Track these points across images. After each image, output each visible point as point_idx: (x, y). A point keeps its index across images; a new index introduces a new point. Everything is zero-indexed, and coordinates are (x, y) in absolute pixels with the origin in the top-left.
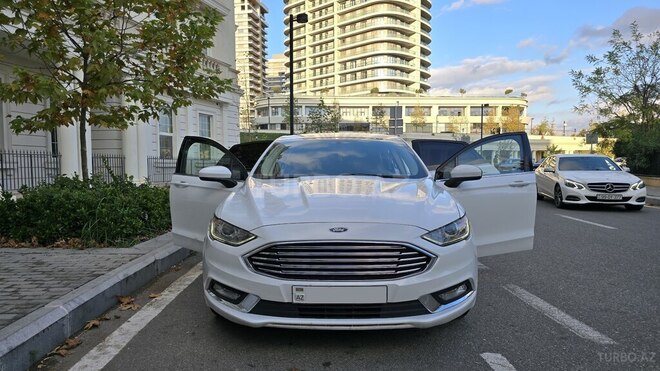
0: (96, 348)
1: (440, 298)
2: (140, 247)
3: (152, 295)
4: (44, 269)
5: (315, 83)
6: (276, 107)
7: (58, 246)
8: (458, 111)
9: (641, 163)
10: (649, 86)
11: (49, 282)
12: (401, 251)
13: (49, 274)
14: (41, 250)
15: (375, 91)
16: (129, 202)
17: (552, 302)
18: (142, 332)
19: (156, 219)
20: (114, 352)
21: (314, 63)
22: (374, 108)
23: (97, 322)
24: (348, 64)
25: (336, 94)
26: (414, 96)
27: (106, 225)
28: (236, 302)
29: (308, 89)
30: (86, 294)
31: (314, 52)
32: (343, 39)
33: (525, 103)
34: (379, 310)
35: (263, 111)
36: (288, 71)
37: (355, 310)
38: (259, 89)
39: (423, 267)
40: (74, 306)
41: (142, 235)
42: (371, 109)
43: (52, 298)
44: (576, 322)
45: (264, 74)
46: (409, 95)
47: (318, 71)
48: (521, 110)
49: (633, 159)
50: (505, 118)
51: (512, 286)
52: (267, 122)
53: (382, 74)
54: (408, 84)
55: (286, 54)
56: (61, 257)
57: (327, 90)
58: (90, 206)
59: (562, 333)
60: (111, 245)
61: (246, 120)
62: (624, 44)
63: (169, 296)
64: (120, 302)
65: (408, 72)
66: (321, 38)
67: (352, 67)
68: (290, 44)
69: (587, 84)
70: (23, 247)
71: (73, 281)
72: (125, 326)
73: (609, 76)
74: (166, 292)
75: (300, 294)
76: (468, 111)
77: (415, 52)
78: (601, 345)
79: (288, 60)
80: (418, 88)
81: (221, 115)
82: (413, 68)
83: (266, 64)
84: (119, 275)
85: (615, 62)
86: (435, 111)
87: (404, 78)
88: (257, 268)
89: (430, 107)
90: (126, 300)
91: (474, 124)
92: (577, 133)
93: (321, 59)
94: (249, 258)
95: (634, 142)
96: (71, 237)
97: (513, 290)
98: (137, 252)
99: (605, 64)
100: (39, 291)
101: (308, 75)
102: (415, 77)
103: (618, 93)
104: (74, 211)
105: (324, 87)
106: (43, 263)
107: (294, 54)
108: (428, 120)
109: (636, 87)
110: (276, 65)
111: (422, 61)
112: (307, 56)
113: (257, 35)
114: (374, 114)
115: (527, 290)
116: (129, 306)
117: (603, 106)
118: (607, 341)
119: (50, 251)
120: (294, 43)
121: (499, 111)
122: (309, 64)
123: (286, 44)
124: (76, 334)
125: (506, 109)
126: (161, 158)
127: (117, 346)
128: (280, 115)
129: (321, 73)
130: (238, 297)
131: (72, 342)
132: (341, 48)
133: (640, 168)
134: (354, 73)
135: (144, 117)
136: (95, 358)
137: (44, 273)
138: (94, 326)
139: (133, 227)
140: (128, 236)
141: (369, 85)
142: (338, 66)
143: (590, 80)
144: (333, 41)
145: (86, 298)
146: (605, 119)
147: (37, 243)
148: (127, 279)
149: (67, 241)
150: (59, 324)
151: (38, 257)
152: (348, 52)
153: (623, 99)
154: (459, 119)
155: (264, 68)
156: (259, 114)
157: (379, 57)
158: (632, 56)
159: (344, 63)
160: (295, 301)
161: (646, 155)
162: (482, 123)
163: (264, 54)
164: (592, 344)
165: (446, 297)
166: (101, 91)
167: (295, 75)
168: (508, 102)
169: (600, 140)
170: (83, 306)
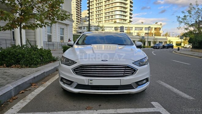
0: (22, 100)
1: (138, 84)
2: (40, 68)
3: (43, 83)
4: (7, 74)
5: (97, 19)
6: (84, 27)
7: (12, 67)
8: (141, 29)
9: (197, 45)
10: (200, 21)
11: (8, 78)
12: (126, 68)
13: (8, 76)
14: (7, 68)
15: (115, 22)
16: (36, 53)
17: (173, 86)
18: (39, 95)
19: (45, 59)
20: (28, 101)
21: (96, 13)
22: (115, 28)
23: (23, 91)
24: (107, 13)
25: (103, 23)
26: (127, 24)
27: (28, 61)
28: (69, 85)
29: (94, 21)
30: (20, 82)
31: (96, 6)
32: (106, 5)
33: (161, 27)
34: (118, 87)
35: (80, 28)
36: (88, 15)
37: (110, 87)
38: (79, 21)
39: (133, 73)
40: (15, 86)
41: (40, 64)
42: (114, 28)
43: (8, 83)
44: (181, 92)
45: (81, 16)
46: (126, 24)
47: (98, 15)
48: (160, 29)
49: (194, 44)
50: (155, 31)
51: (160, 81)
52: (82, 31)
53: (118, 17)
54: (125, 20)
55: (88, 10)
56: (13, 71)
57: (100, 22)
58: (23, 54)
59: (177, 96)
60: (30, 67)
61: (75, 31)
62: (193, 7)
63: (48, 83)
64: (32, 85)
65: (126, 16)
66: (99, 5)
67: (108, 14)
68: (89, 7)
69: (181, 20)
70: (1, 67)
71: (15, 78)
72: (33, 93)
73: (188, 18)
74: (47, 82)
75: (91, 82)
76: (144, 29)
77: (128, 10)
78: (190, 100)
79: (88, 12)
80: (129, 21)
81: (67, 28)
82: (127, 15)
83: (81, 13)
84: (32, 76)
85: (190, 14)
86: (134, 29)
87: (124, 18)
88: (76, 73)
89: (132, 28)
90: (34, 85)
91: (146, 33)
92: (177, 36)
93: (99, 12)
94: (74, 70)
95: (195, 39)
96: (17, 64)
97: (160, 82)
98: (38, 69)
99: (187, 14)
100: (4, 81)
101: (95, 17)
102: (128, 18)
103: (190, 23)
104: (17, 56)
105: (99, 21)
106: (7, 72)
107: (90, 10)
108: (131, 31)
109: (196, 21)
110: (84, 13)
111: (130, 13)
112: (94, 11)
113: (79, 4)
114: (115, 29)
115: (164, 82)
116: (35, 86)
117: (186, 27)
118: (192, 98)
119: (10, 69)
120: (90, 6)
121: (153, 29)
122: (95, 13)
123: (88, 7)
124: (16, 95)
125: (155, 28)
126: (48, 42)
127: (30, 99)
128: (85, 29)
129: (99, 16)
130: (70, 83)
131: (14, 98)
132: (105, 12)
133: (196, 47)
134: (109, 16)
135: (41, 27)
136: (22, 103)
137: (6, 75)
138: (23, 93)
139: (37, 61)
140: (35, 64)
141: (114, 20)
142: (104, 14)
143: (182, 19)
144: (102, 6)
145: (19, 83)
146: (186, 31)
147: (5, 66)
148: (34, 78)
149: (15, 66)
150: (10, 92)
151: (5, 71)
152: (107, 10)
153: (192, 25)
154: (141, 31)
155: (81, 14)
156: (79, 29)
157: (117, 12)
158: (195, 12)
159: (106, 13)
160: (89, 84)
161: (198, 43)
162: (148, 33)
163: (81, 10)
164: (187, 99)
165: (140, 83)
166: (26, 17)
167: (90, 17)
168: (156, 26)
169: (184, 38)
170: (19, 86)
